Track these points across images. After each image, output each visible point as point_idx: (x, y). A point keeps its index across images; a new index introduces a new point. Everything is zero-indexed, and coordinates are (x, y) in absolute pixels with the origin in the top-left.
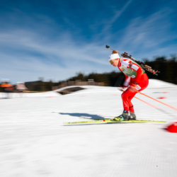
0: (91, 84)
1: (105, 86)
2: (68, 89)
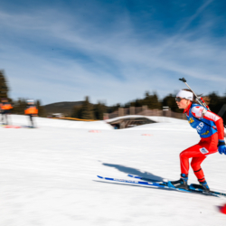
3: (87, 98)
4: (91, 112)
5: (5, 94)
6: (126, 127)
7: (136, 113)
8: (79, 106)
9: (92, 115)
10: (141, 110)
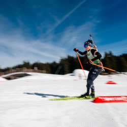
0: (35, 71)
1: (47, 73)
2: (14, 75)
6: (15, 79)
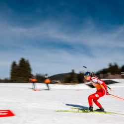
3: (73, 71)
4: (76, 79)
5: (30, 72)
7: (104, 78)
8: (69, 76)
9: (77, 81)
10: (107, 75)
